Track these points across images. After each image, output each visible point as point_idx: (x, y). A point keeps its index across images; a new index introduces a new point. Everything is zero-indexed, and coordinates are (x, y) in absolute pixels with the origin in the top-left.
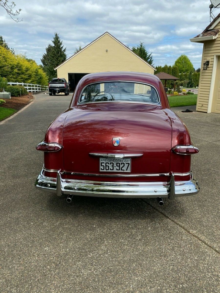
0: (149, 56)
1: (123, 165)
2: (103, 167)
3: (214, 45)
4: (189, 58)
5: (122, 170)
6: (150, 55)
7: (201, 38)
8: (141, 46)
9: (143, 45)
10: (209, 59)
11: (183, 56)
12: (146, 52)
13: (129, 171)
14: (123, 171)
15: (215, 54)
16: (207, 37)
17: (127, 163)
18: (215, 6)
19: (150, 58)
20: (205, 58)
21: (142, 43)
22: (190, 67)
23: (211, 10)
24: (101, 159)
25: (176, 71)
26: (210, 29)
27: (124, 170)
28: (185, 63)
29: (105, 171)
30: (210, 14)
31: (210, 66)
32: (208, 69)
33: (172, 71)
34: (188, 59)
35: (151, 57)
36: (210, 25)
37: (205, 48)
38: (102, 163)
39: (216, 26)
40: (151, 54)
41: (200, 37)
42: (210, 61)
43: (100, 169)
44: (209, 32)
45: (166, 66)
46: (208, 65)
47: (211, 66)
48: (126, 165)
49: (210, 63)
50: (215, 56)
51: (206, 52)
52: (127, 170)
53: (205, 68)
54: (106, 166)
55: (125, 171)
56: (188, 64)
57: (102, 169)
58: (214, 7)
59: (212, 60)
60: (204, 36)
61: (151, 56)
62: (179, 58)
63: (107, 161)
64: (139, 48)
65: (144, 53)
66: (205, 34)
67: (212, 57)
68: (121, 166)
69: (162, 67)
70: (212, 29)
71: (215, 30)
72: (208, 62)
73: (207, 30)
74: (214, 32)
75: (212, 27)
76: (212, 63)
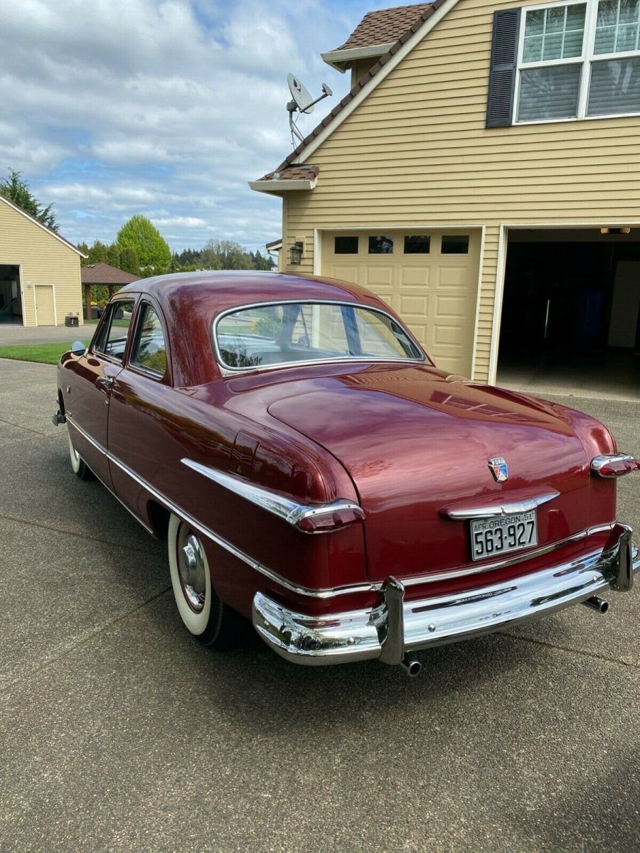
0: (45, 214)
1: (521, 528)
2: (480, 545)
3: (311, 205)
4: (154, 225)
5: (520, 544)
6: (47, 210)
7: (277, 183)
8: (14, 181)
9: (19, 178)
10: (301, 237)
11: (138, 218)
12: (35, 200)
13: (534, 543)
14: (521, 547)
15: (316, 225)
16: (294, 184)
17: (528, 523)
18: (302, 108)
19: (49, 220)
20: (292, 234)
21: (16, 171)
22: (163, 251)
23: (291, 116)
24: (474, 524)
25: (132, 259)
26: (296, 162)
27: (524, 543)
28: (146, 238)
29: (485, 555)
30: (291, 125)
31: (305, 255)
32: (302, 262)
33: (121, 260)
34: (154, 229)
35: (51, 218)
36: (297, 153)
37: (288, 209)
38: (477, 535)
39: (310, 157)
40: (50, 207)
41: (274, 180)
42: (306, 241)
43: (475, 552)
44: (295, 170)
45: (98, 244)
46: (301, 251)
47: (309, 255)
48: (528, 528)
49: (305, 248)
50: (316, 231)
51: (292, 220)
52: (530, 541)
53: (295, 261)
54: (487, 541)
55: (527, 546)
56: (155, 243)
57: (478, 553)
58: (297, 109)
59: (310, 241)
60: (285, 178)
61: (49, 214)
62: (127, 224)
63: (487, 526)
64: (8, 187)
65: (27, 204)
66: (287, 175)
67: (310, 234)
68: (518, 534)
69: (89, 248)
70: (301, 162)
71: (310, 167)
72: (300, 244)
73: (288, 165)
74: (308, 171)
75: (301, 159)
76: (310, 248)
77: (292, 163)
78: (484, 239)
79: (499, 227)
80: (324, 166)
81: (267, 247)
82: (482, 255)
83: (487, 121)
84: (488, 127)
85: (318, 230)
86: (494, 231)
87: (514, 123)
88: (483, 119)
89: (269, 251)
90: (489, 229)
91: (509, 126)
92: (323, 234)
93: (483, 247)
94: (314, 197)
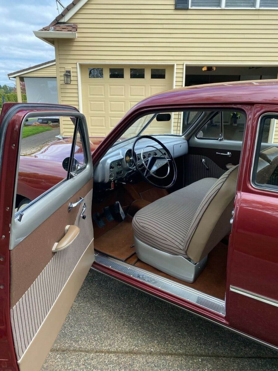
7: (53, 33)
10: (69, 67)
15: (77, 61)
16: (64, 34)
20: (63, 65)
26: (62, 21)
31: (72, 78)
32: (71, 83)
36: (62, 15)
39: (71, 18)
41: (50, 31)
44: (62, 26)
46: (70, 76)
47: (75, 78)
49: (72, 74)
59: (74, 70)
60: (57, 30)
66: (58, 28)
67: (74, 66)
70: (66, 21)
71: (72, 25)
72: (69, 72)
73: (57, 22)
74: (72, 27)
75: (65, 19)
76: (75, 74)
77: (60, 21)
78: (175, 71)
79: (183, 64)
80: (81, 24)
81: (8, 76)
82: (175, 79)
83: (176, 5)
84: (176, 9)
85: (79, 64)
86: (181, 67)
87: (190, 8)
88: (173, 4)
89: (9, 78)
90: (178, 66)
91: (187, 9)
92: (81, 66)
93: (175, 75)
94: (75, 44)
